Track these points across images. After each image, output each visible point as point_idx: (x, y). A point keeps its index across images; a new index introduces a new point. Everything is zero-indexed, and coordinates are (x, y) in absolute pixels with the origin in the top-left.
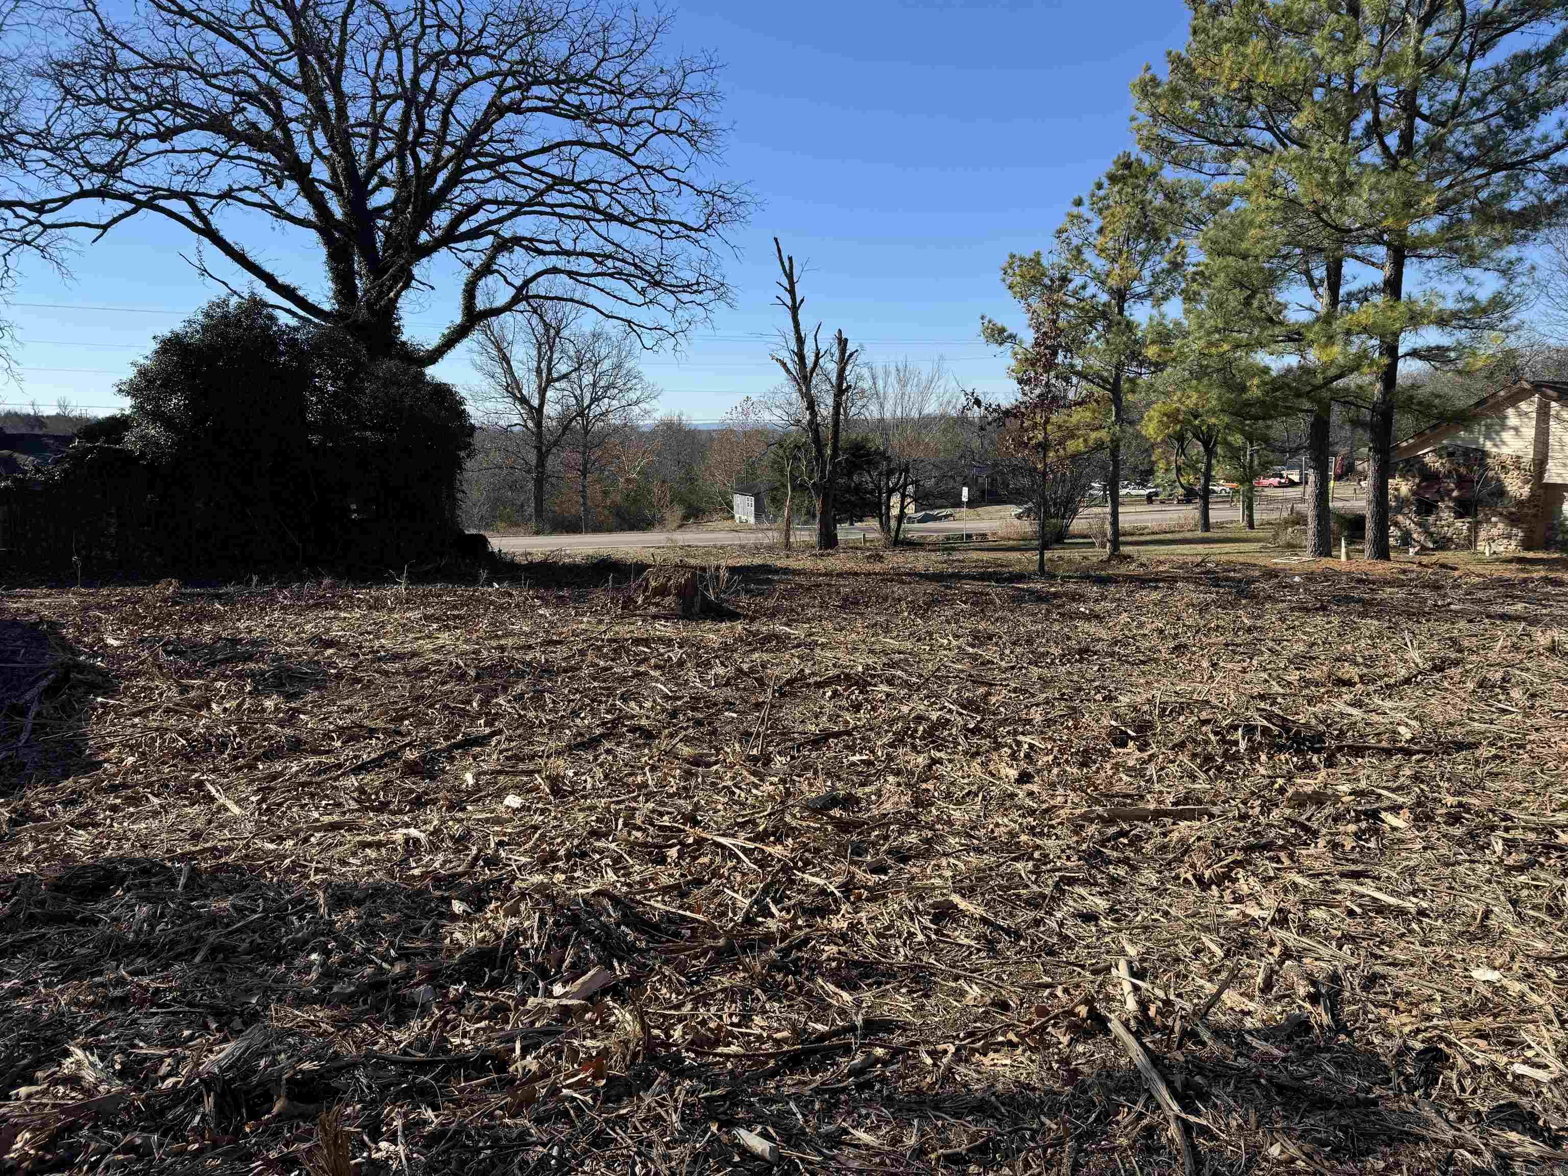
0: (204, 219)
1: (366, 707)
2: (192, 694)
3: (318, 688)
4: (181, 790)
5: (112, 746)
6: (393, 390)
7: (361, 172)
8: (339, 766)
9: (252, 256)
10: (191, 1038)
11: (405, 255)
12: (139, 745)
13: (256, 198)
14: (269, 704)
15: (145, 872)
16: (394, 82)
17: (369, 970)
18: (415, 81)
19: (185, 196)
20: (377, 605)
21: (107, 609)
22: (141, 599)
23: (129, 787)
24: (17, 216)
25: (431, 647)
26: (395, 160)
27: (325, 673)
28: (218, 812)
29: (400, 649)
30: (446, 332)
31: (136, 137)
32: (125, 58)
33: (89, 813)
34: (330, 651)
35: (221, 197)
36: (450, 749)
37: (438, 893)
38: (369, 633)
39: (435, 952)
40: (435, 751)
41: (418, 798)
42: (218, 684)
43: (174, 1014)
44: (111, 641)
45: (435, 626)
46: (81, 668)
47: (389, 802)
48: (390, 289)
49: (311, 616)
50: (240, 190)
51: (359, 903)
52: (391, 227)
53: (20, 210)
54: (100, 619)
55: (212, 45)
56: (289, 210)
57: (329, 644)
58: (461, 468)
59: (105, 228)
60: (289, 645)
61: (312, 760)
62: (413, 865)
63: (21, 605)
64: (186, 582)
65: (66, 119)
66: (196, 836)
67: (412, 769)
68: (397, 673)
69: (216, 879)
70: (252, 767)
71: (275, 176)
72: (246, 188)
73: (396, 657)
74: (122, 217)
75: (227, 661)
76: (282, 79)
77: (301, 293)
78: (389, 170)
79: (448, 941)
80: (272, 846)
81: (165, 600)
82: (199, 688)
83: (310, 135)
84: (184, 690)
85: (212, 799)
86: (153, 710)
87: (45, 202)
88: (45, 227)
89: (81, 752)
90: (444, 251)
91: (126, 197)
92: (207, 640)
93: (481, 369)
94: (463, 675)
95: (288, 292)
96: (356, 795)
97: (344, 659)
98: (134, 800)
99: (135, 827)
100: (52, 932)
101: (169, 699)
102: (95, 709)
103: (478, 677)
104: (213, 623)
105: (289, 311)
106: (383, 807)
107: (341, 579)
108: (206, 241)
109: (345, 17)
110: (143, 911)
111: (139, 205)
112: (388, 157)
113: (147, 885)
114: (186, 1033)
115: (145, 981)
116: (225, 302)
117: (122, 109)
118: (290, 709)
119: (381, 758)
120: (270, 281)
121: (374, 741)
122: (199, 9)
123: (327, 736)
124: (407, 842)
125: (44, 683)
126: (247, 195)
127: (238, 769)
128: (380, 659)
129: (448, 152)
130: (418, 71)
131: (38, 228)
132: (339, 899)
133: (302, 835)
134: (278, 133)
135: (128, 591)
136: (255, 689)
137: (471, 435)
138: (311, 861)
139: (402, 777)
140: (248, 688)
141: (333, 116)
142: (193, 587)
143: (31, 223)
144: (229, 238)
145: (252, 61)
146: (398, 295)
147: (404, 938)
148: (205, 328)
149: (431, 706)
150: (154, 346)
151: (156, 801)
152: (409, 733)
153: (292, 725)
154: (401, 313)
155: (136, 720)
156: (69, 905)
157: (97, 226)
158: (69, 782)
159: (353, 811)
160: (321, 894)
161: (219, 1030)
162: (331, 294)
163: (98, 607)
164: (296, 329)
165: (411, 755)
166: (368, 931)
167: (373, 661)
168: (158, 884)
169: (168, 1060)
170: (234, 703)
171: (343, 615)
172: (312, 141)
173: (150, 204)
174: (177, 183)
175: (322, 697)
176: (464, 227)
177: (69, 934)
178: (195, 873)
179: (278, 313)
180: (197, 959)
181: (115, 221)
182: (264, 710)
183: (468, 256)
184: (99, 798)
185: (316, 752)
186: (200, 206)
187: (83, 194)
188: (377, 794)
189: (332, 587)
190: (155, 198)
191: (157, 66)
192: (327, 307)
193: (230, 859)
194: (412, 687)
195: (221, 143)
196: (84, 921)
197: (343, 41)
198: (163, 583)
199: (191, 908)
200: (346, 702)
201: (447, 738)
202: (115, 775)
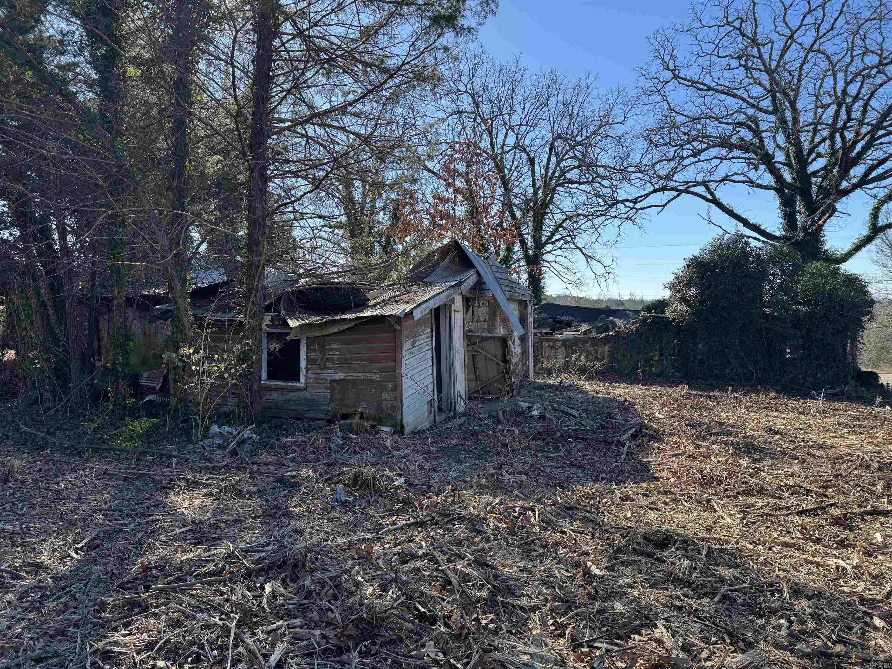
0: (712, 194)
1: (803, 475)
2: (701, 450)
3: (771, 458)
4: (699, 502)
5: (663, 470)
6: (819, 280)
7: (805, 153)
8: (788, 508)
9: (736, 211)
10: (716, 643)
11: (832, 197)
12: (677, 473)
13: (741, 178)
14: (744, 462)
15: (684, 542)
16: (829, 95)
17: (819, 643)
18: (844, 92)
19: (704, 184)
20: (804, 412)
21: (655, 398)
22: (670, 394)
23: (673, 494)
24: (626, 206)
25: (843, 443)
26: (828, 142)
27: (775, 450)
28: (719, 518)
29: (820, 442)
30: (856, 241)
31: (683, 158)
32: (680, 119)
33: (653, 503)
34: (777, 437)
35: (721, 181)
36: (863, 514)
37: (863, 609)
38: (801, 429)
39: (864, 647)
40: (852, 513)
41: (842, 541)
42: (714, 446)
43: (706, 625)
44: (657, 415)
45: (846, 430)
46: (647, 427)
47: (821, 539)
48: (820, 219)
49: (764, 413)
50: (732, 175)
51: (809, 598)
52: (822, 182)
53: (627, 204)
54: (652, 403)
55: (723, 101)
56: (760, 182)
57: (777, 432)
58: (863, 328)
59: (664, 206)
60: (753, 430)
61: (771, 501)
62: (842, 584)
63: (617, 391)
64: (691, 387)
65: (650, 156)
66: (709, 529)
67: (836, 521)
68: (821, 457)
69: (721, 557)
70: (736, 497)
71: (754, 164)
72: (736, 174)
73: (820, 447)
74: (672, 199)
75: (718, 434)
76: (761, 110)
77: (762, 227)
78: (824, 148)
79: (873, 643)
80: (751, 547)
81: (682, 396)
82: (705, 447)
83: (774, 137)
84: (697, 447)
85: (715, 511)
86: (682, 454)
87: (637, 198)
88: (637, 210)
89: (649, 470)
90: (858, 191)
91: (673, 189)
92: (706, 420)
93: (877, 262)
94: (868, 466)
95: (755, 228)
96: (800, 529)
97: (786, 442)
98: (675, 501)
99: (677, 516)
100: (644, 560)
101: (690, 450)
102: (654, 449)
103: (880, 469)
104: (708, 411)
105: (755, 238)
106: (818, 541)
107: (780, 394)
108: (713, 206)
109: (801, 67)
110: (686, 563)
111: (681, 192)
112: (824, 140)
113: (686, 549)
114: (713, 639)
115: (690, 602)
116: (722, 237)
117: (677, 145)
118: (756, 468)
119: (815, 509)
120: (746, 223)
121: (809, 498)
122: (718, 85)
123: (779, 488)
124: (838, 568)
125: (631, 432)
126: (735, 178)
127: (729, 497)
128: (809, 446)
129: (865, 129)
130: (847, 84)
131: (634, 211)
132: (795, 591)
133: (768, 545)
134: (756, 140)
135: (664, 389)
136: (735, 453)
137: (872, 307)
138: (776, 562)
139: (831, 524)
140: (731, 452)
141: (790, 124)
142: (695, 390)
143: (631, 209)
144: (724, 201)
145: (744, 105)
146: (824, 222)
147: (841, 630)
148: (711, 252)
149: (847, 482)
150: (684, 263)
151: (686, 505)
152: (832, 497)
153: (757, 478)
154: (826, 233)
155: (674, 459)
156: (650, 549)
157: (660, 206)
158: (645, 485)
159: (799, 539)
160: (784, 584)
161: (731, 644)
162: (781, 226)
163: (650, 396)
164: (760, 249)
165: (836, 512)
166: (817, 618)
167: (805, 447)
168: (692, 550)
169: (706, 651)
170: (724, 459)
171: (783, 415)
172: (775, 141)
173: (686, 191)
174: (700, 178)
175: (774, 464)
176: (874, 174)
177: (652, 563)
178: (710, 551)
179: (751, 240)
180: (716, 599)
181: (669, 202)
182: (740, 466)
183: (875, 191)
184: (659, 496)
185: (773, 496)
186: (711, 187)
187: (655, 191)
188: (814, 531)
189: (775, 398)
190: (689, 187)
191: (694, 120)
192: (778, 234)
193: (729, 547)
194: (833, 468)
195: (724, 152)
196: (657, 559)
197: (799, 80)
198: (681, 386)
199: (709, 569)
200: (790, 470)
201: (859, 506)
202: (666, 486)
